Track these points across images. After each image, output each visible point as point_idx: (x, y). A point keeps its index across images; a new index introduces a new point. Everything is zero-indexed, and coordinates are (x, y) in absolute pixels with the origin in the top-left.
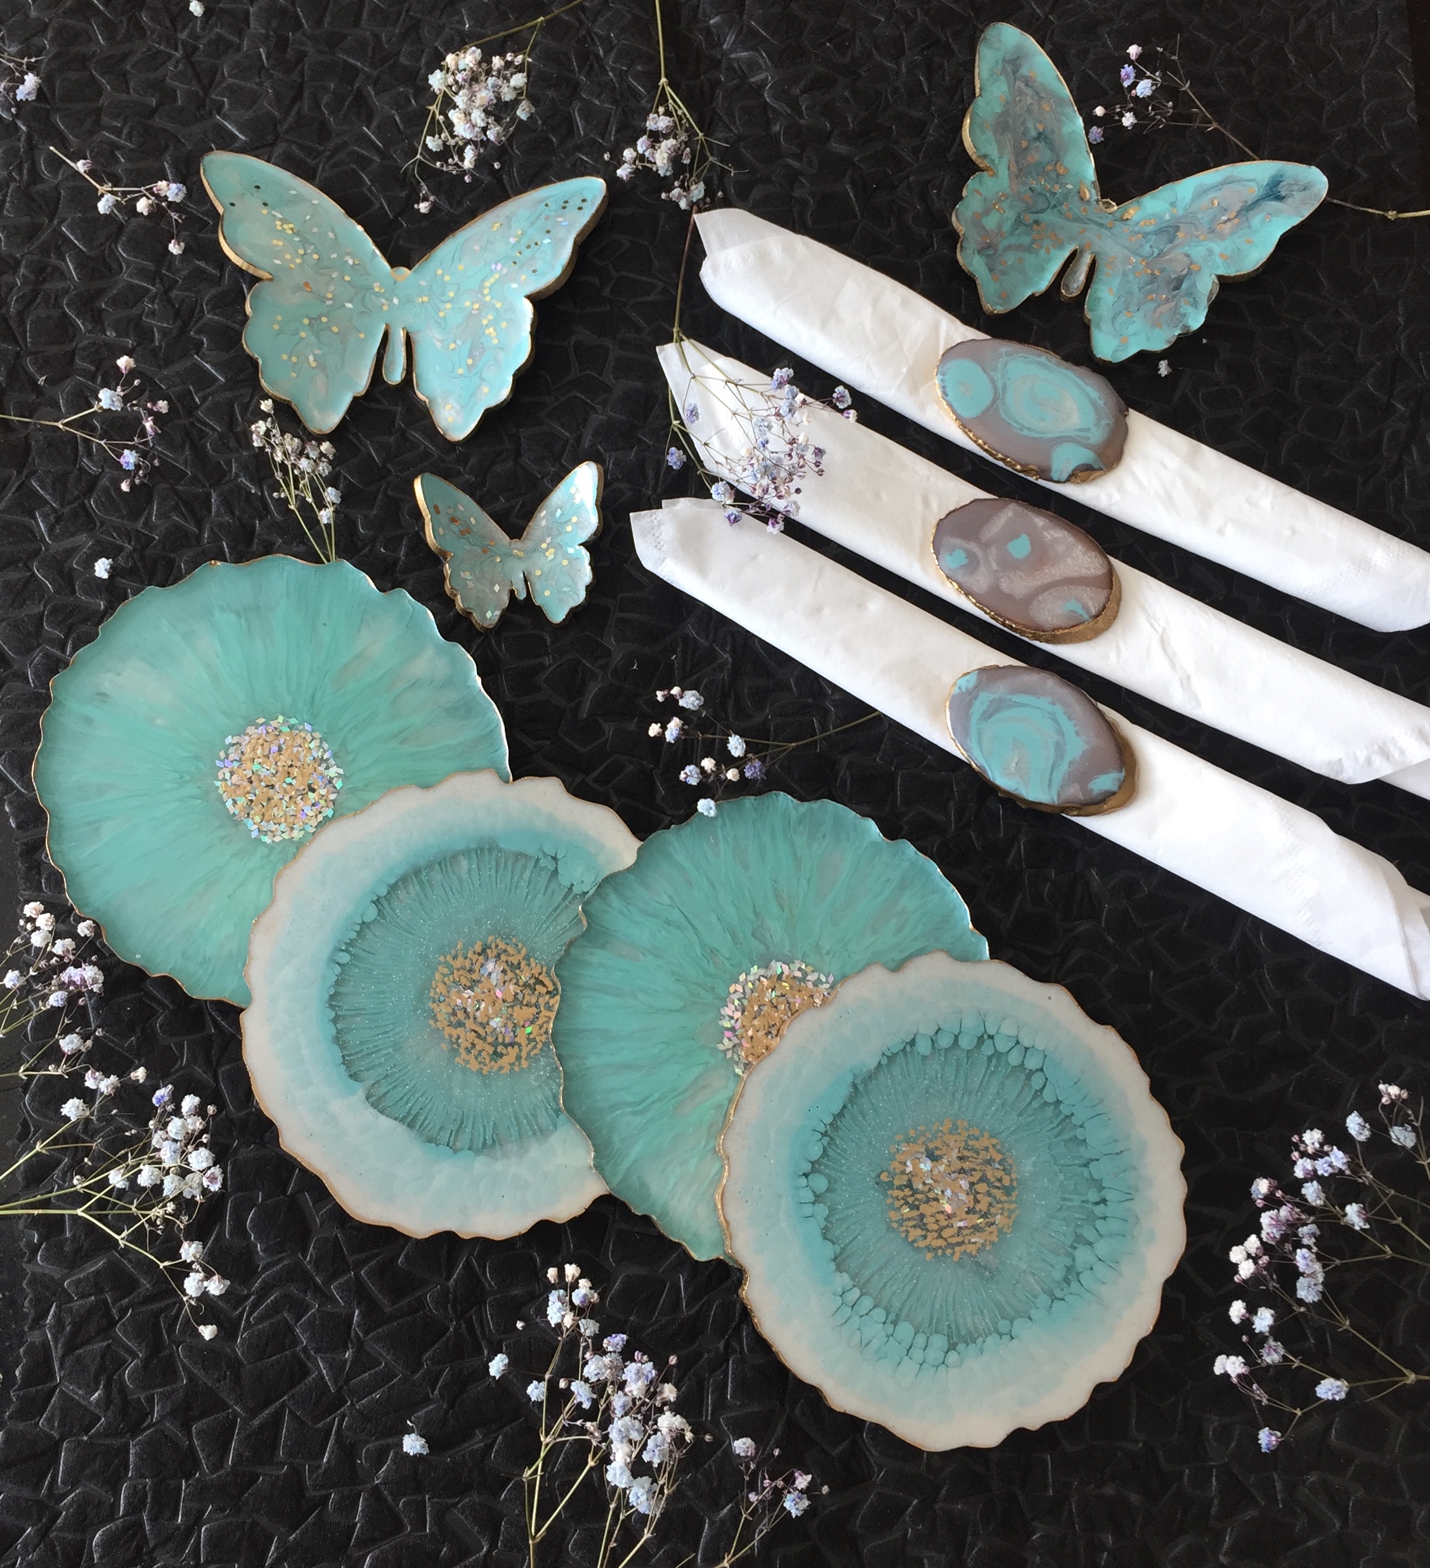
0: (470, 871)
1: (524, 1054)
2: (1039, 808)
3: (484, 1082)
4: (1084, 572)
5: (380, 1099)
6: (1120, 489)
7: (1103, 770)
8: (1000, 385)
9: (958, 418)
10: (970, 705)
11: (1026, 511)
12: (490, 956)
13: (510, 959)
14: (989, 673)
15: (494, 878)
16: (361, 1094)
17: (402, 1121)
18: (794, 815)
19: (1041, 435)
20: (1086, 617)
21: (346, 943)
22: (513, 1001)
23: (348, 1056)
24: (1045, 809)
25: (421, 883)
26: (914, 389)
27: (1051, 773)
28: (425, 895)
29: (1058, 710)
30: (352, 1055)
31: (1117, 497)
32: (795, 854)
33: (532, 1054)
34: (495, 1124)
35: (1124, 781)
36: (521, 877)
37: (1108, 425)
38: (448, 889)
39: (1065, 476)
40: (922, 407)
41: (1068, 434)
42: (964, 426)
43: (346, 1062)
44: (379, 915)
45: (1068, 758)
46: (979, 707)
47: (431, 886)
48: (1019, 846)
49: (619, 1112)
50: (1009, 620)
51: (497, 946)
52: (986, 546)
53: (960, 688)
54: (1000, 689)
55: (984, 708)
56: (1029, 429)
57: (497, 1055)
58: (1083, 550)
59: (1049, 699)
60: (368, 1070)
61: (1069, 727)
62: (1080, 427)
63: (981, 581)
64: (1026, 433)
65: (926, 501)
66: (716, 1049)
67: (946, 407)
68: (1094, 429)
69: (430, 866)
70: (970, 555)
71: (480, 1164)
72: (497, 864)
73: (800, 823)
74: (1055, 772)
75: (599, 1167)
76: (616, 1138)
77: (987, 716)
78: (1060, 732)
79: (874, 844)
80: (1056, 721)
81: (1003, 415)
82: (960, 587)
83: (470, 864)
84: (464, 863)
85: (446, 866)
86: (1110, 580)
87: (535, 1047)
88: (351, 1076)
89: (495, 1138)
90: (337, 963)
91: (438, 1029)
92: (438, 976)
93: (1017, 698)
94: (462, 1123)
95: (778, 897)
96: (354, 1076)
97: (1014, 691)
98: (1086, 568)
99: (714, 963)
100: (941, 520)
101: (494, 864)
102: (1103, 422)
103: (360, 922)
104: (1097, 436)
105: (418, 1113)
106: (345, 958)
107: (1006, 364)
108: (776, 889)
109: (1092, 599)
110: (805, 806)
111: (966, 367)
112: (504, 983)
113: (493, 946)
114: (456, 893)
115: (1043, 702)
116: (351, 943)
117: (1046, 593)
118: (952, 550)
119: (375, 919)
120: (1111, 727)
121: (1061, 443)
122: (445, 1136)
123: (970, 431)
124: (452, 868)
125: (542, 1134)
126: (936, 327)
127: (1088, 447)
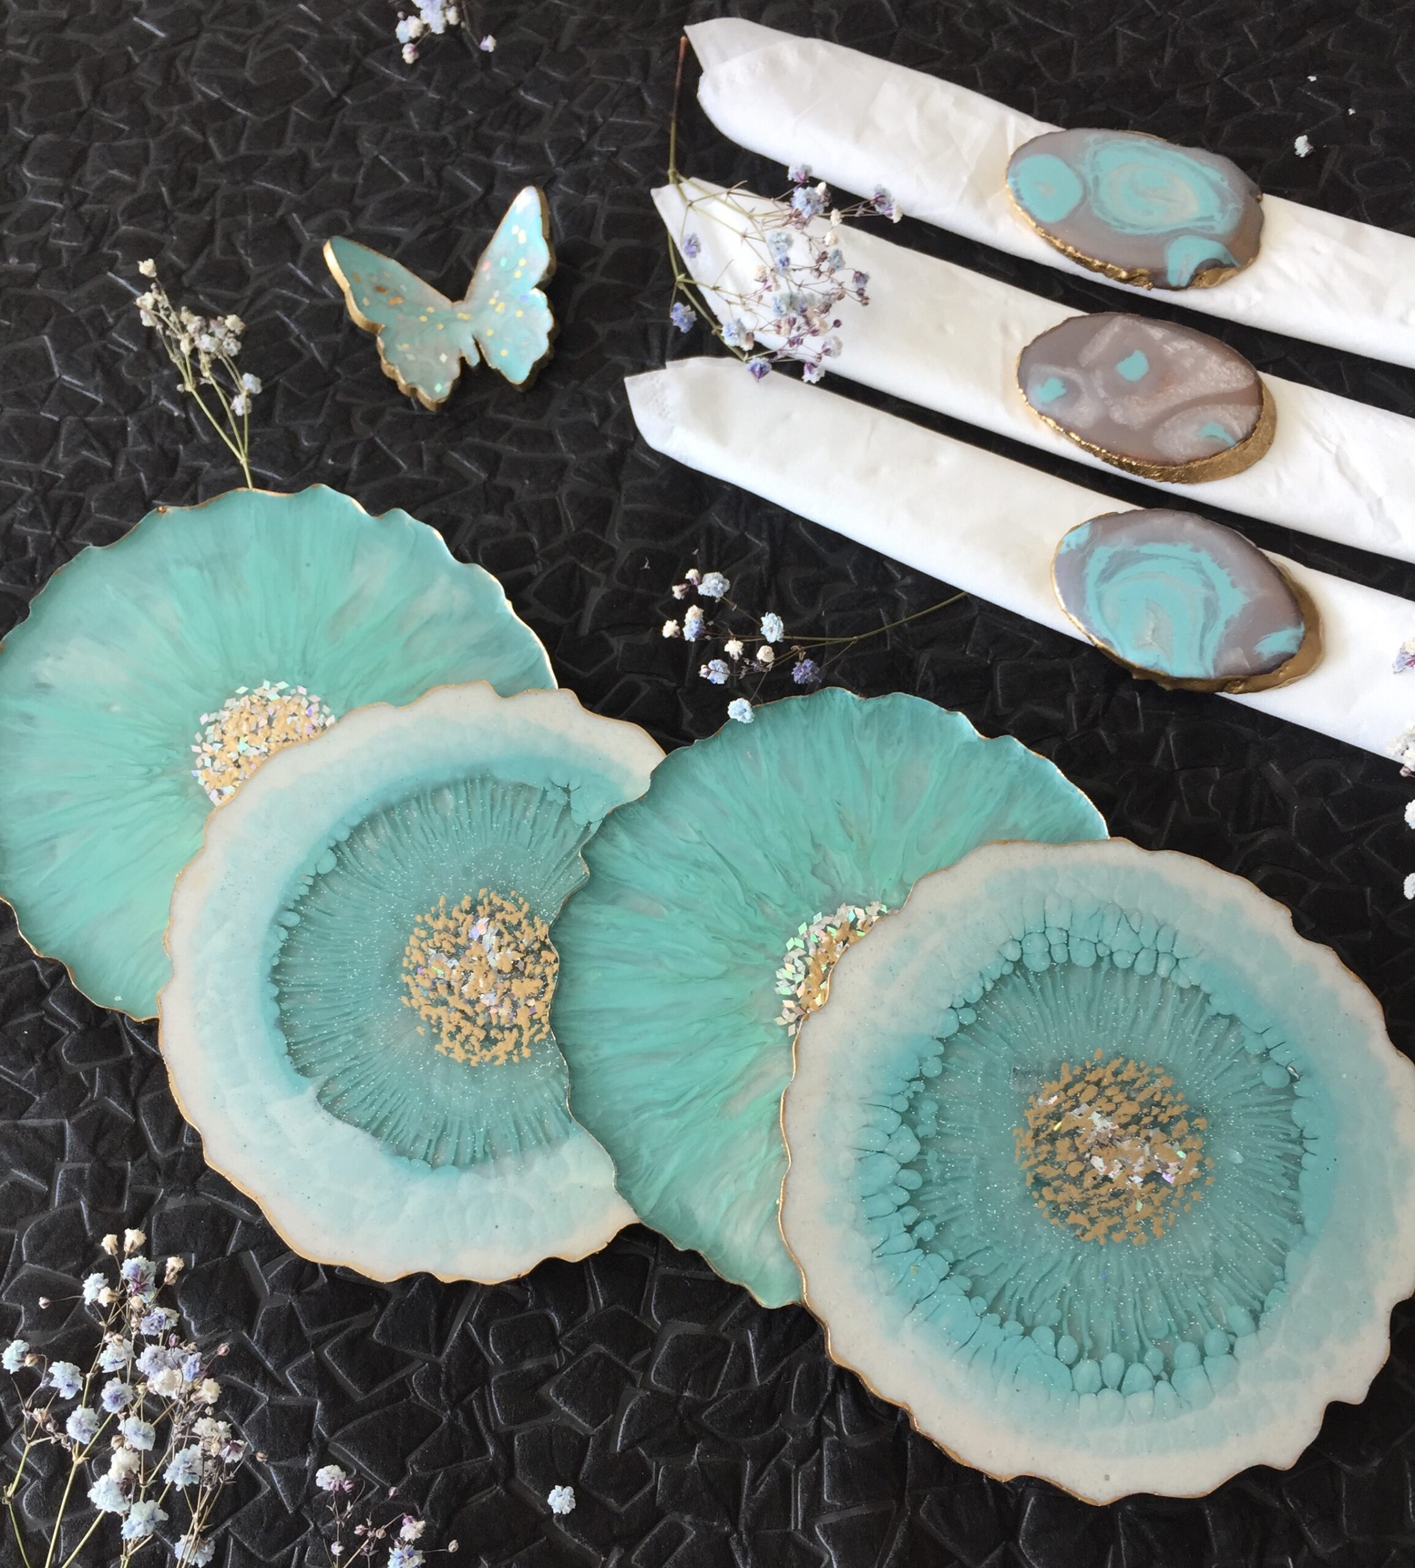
0: (457, 810)
1: (525, 1040)
2: (1187, 686)
3: (473, 1078)
4: (1223, 387)
5: (335, 1101)
6: (1261, 287)
7: (1274, 627)
8: (1090, 178)
9: (1039, 224)
10: (1083, 563)
11: (1137, 324)
12: (481, 913)
13: (508, 918)
14: (1104, 523)
15: (488, 815)
16: (311, 1091)
17: (365, 1127)
18: (857, 716)
19: (1150, 231)
20: (1230, 441)
21: (295, 901)
22: (511, 973)
23: (295, 1044)
24: (1199, 687)
25: (394, 826)
26: (980, 200)
27: (1202, 637)
28: (399, 838)
29: (1204, 557)
30: (300, 1043)
31: (1257, 296)
32: (862, 766)
33: (536, 1039)
34: (488, 1132)
35: (1304, 638)
36: (524, 816)
37: (1237, 209)
38: (427, 830)
39: (1185, 280)
40: (992, 221)
41: (1187, 225)
42: (1048, 233)
43: (292, 1052)
44: (338, 865)
45: (1223, 617)
46: (1096, 565)
47: (408, 829)
48: (1168, 741)
49: (646, 1115)
50: (1127, 456)
51: (490, 903)
52: (1088, 370)
53: (1068, 545)
54: (1122, 541)
55: (1102, 566)
56: (1133, 226)
57: (489, 1042)
58: (1219, 360)
59: (1190, 546)
60: (321, 1062)
61: (1221, 578)
62: (1198, 216)
63: (1086, 413)
64: (1128, 231)
65: (1005, 330)
66: (772, 1025)
67: (1023, 213)
68: (1218, 216)
69: (405, 802)
70: (1068, 384)
71: (466, 1183)
72: (492, 799)
73: (866, 726)
74: (1208, 636)
75: (623, 1190)
76: (645, 1152)
77: (1106, 575)
78: (1209, 585)
79: (969, 745)
80: (1202, 571)
81: (1096, 212)
82: (1058, 422)
83: (457, 799)
84: (449, 796)
85: (426, 803)
86: (1259, 395)
87: (539, 1031)
88: (298, 1070)
89: (487, 1150)
90: (283, 926)
91: (413, 1010)
92: (413, 941)
93: (1145, 549)
94: (444, 1129)
95: (843, 822)
96: (303, 1071)
97: (1143, 541)
98: (1225, 382)
99: (763, 912)
100: (1025, 348)
101: (488, 798)
102: (1231, 207)
103: (313, 873)
104: (1224, 223)
105: (386, 1117)
106: (293, 919)
107: (1095, 154)
108: (839, 813)
109: (1236, 418)
110: (872, 703)
111: (1044, 164)
112: (500, 948)
113: (486, 901)
114: (439, 837)
115: (1183, 550)
116: (302, 900)
117: (1174, 418)
118: (1043, 380)
119: (333, 870)
120: (1280, 574)
121: (1177, 237)
122: (421, 1147)
123: (1056, 238)
124: (433, 804)
125: (549, 1142)
126: (1002, 125)
127: (1213, 238)
